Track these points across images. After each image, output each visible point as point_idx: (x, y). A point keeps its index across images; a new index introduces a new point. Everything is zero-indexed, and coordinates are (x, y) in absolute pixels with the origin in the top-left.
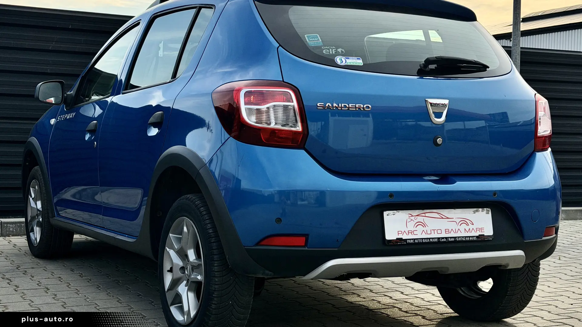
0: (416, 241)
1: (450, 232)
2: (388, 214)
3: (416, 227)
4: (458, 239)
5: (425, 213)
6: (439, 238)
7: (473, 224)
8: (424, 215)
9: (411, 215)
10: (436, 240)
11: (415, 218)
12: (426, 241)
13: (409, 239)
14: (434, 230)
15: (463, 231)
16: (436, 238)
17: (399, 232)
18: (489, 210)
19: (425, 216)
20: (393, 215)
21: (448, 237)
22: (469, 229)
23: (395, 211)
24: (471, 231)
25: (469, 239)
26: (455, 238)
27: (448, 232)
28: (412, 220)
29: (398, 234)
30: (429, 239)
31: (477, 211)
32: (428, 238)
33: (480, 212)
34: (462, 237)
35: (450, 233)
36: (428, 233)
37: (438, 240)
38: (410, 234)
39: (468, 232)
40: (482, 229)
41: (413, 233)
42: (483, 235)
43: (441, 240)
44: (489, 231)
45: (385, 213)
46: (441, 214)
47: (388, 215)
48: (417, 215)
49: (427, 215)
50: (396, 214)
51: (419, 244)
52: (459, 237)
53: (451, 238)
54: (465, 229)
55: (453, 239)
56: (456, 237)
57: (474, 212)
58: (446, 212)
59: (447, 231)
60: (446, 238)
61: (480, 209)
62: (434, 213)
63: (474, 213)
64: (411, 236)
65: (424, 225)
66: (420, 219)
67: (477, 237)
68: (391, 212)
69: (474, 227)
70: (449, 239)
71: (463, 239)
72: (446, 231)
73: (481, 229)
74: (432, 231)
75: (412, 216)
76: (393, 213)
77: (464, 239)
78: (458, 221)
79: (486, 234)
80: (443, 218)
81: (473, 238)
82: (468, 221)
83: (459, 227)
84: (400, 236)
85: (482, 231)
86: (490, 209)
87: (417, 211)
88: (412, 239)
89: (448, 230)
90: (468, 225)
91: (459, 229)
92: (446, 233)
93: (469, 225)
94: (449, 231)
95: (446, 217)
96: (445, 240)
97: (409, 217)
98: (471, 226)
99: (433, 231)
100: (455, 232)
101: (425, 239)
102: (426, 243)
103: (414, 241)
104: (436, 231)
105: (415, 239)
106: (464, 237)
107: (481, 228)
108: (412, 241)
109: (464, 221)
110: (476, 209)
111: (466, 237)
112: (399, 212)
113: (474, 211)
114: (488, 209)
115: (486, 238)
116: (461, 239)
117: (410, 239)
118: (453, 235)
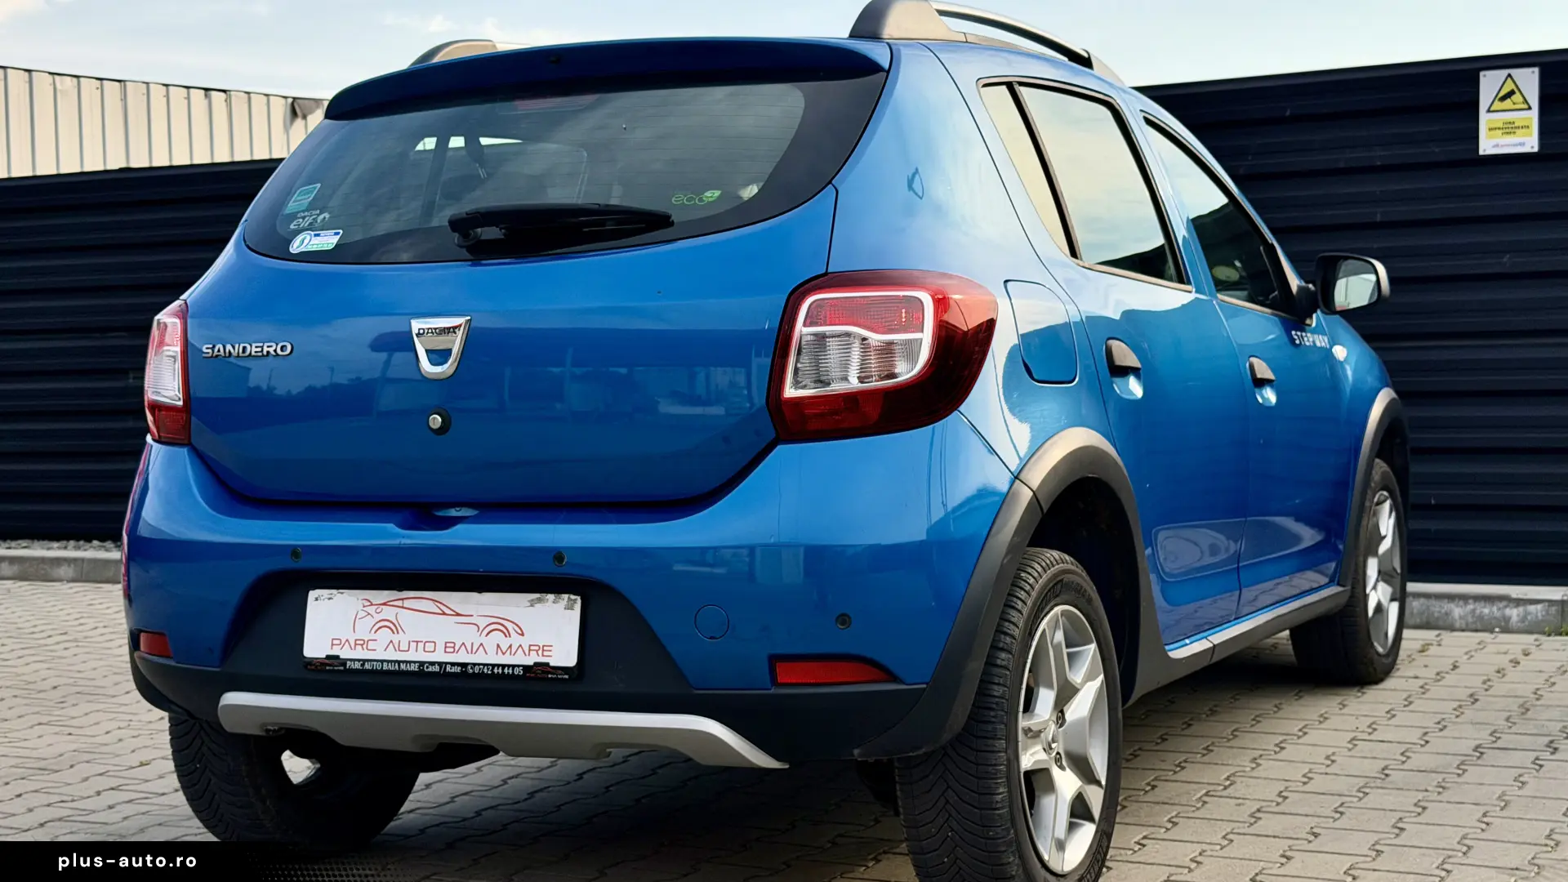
0: (367, 666)
1: (456, 650)
2: (317, 596)
3: (375, 632)
4: (472, 668)
5: (403, 599)
6: (422, 664)
7: (523, 635)
8: (399, 603)
9: (370, 601)
10: (414, 668)
11: (378, 611)
12: (391, 667)
13: (351, 660)
14: (417, 642)
15: (492, 649)
16: (415, 662)
17: (335, 642)
18: (576, 600)
19: (403, 607)
20: (330, 599)
21: (446, 663)
22: (510, 646)
23: (334, 591)
24: (513, 653)
25: (500, 671)
26: (464, 665)
27: (452, 650)
28: (369, 614)
29: (333, 645)
30: (399, 662)
31: (539, 600)
32: (395, 661)
33: (550, 603)
34: (484, 665)
35: (457, 652)
36: (401, 649)
37: (419, 668)
38: (359, 647)
39: (504, 654)
40: (545, 648)
41: (365, 646)
42: (547, 664)
43: (427, 667)
44: (565, 654)
45: (312, 594)
46: (441, 603)
47: (317, 599)
48: (384, 604)
49: (407, 604)
50: (335, 598)
51: (373, 672)
52: (475, 665)
53: (453, 664)
54: (498, 646)
55: (458, 669)
56: (467, 664)
57: (532, 603)
58: (454, 599)
59: (449, 646)
60: (440, 664)
61: (551, 597)
62: (424, 600)
63: (532, 606)
64: (360, 654)
65: (395, 628)
66: (389, 613)
67: (526, 668)
68: (325, 593)
69: (525, 642)
70: (448, 669)
71: (486, 671)
72: (446, 647)
73: (543, 649)
74: (411, 643)
75: (372, 605)
76: (330, 596)
77: (488, 669)
78: (483, 622)
79: (554, 662)
80: (444, 614)
81: (513, 670)
82: (510, 626)
83: (483, 639)
84: (335, 652)
85: (545, 653)
86: (579, 598)
87: (386, 592)
88: (359, 660)
89: (452, 645)
90: (507, 634)
91: (481, 644)
92: (445, 652)
93: (510, 636)
94: (454, 647)
95: (454, 611)
96: (436, 668)
97: (364, 607)
98: (515, 640)
99: (413, 645)
100: (469, 650)
101: (388, 661)
102: (388, 672)
103: (363, 665)
104: (423, 644)
105: (364, 661)
106: (487, 665)
107: (543, 646)
108: (357, 666)
109: (500, 626)
110: (537, 595)
111: (494, 666)
112: (342, 593)
113: (532, 600)
114: (573, 597)
115: (552, 674)
116: (480, 669)
117: (354, 660)
118: (462, 657)
